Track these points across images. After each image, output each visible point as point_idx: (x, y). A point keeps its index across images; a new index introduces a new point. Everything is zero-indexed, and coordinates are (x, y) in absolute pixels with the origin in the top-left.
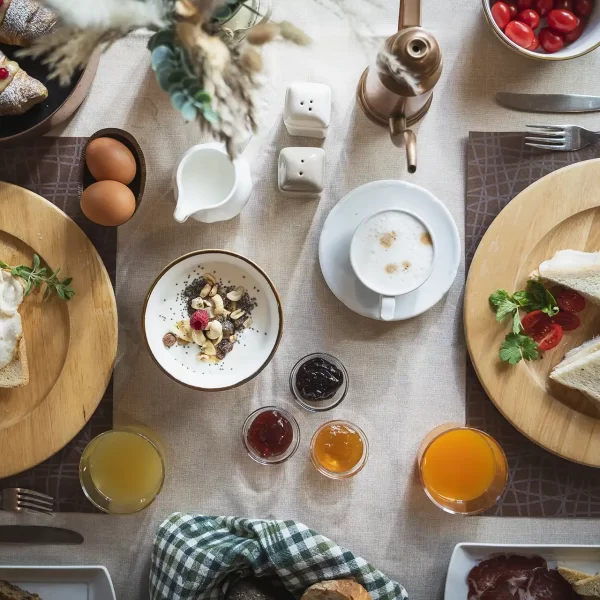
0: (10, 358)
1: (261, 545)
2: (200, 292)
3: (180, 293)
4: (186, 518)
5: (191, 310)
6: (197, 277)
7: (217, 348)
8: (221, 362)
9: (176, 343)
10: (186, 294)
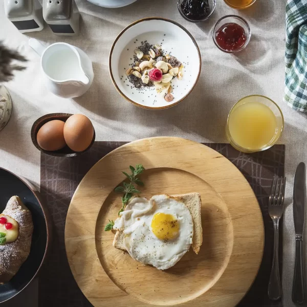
0: (181, 203)
1: (303, 24)
2: (137, 78)
3: (138, 91)
4: (287, 90)
5: (150, 84)
6: (128, 80)
7: (174, 66)
8: (183, 65)
9: (171, 94)
10: (139, 87)
